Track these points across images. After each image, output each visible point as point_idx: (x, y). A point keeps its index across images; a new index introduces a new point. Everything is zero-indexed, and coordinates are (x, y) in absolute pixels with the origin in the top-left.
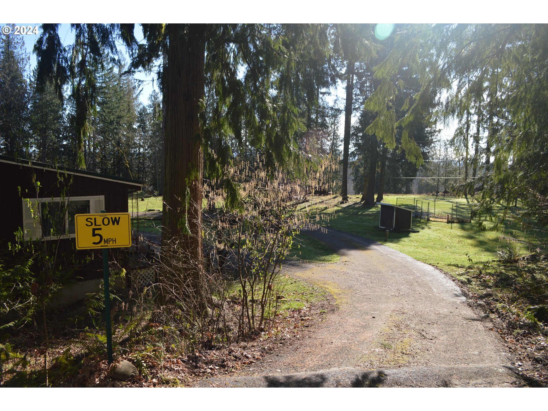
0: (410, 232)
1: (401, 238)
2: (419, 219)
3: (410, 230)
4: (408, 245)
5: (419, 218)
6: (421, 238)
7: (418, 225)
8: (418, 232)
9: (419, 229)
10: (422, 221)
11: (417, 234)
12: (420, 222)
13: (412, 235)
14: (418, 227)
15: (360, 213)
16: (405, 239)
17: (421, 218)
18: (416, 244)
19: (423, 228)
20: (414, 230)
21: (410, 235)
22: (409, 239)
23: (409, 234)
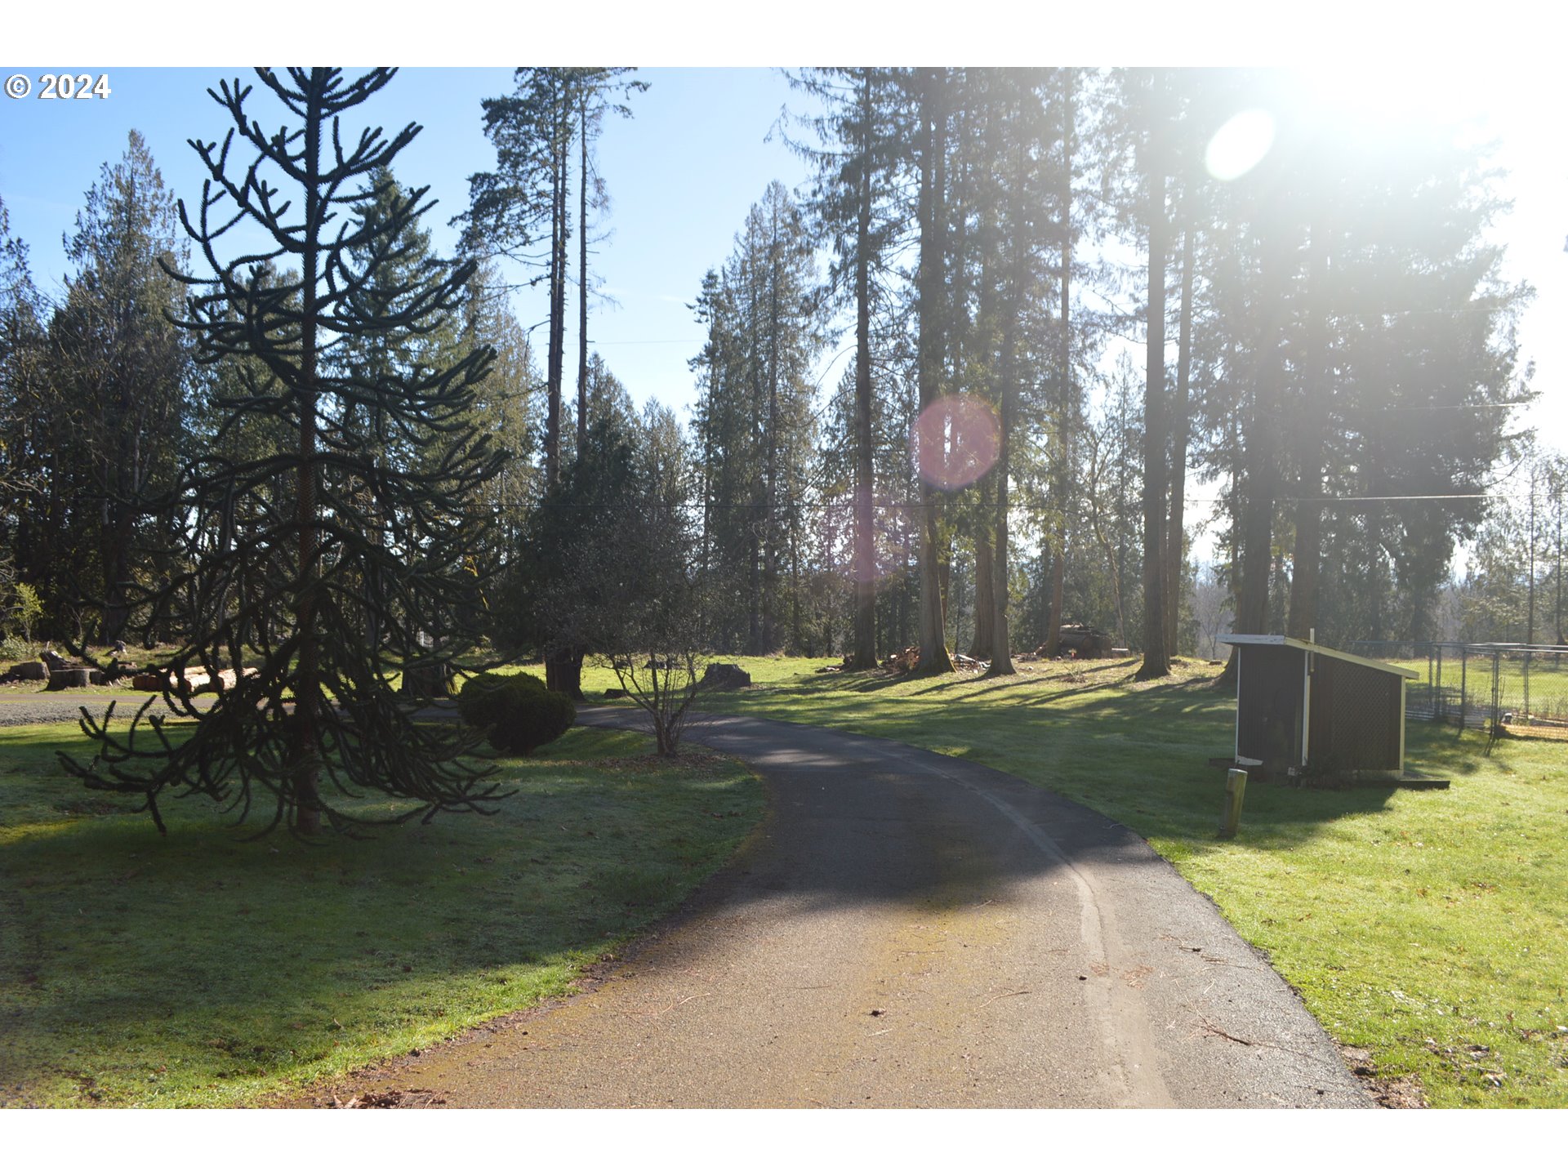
0: (1391, 786)
1: (1335, 815)
2: (1453, 732)
3: (1399, 774)
4: (1360, 869)
5: (1455, 726)
6: (1457, 822)
7: (1448, 753)
8: (1444, 785)
9: (1447, 773)
10: (1466, 736)
11: (1437, 795)
12: (1455, 742)
13: (1405, 801)
14: (1446, 762)
15: (1187, 710)
16: (1359, 825)
17: (1461, 725)
18: (1420, 860)
19: (1469, 769)
20: (1417, 774)
21: (1391, 801)
22: (1382, 820)
23: (1390, 793)
